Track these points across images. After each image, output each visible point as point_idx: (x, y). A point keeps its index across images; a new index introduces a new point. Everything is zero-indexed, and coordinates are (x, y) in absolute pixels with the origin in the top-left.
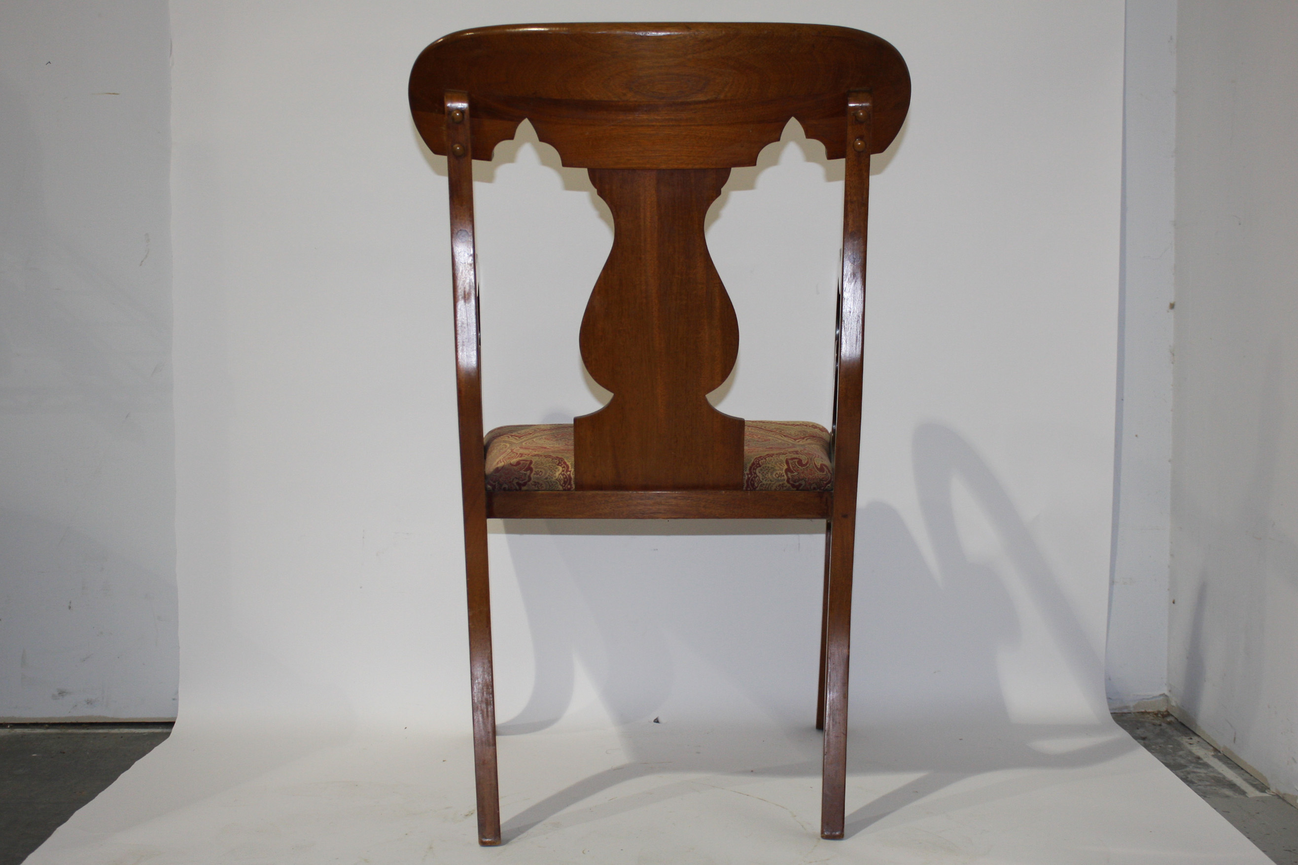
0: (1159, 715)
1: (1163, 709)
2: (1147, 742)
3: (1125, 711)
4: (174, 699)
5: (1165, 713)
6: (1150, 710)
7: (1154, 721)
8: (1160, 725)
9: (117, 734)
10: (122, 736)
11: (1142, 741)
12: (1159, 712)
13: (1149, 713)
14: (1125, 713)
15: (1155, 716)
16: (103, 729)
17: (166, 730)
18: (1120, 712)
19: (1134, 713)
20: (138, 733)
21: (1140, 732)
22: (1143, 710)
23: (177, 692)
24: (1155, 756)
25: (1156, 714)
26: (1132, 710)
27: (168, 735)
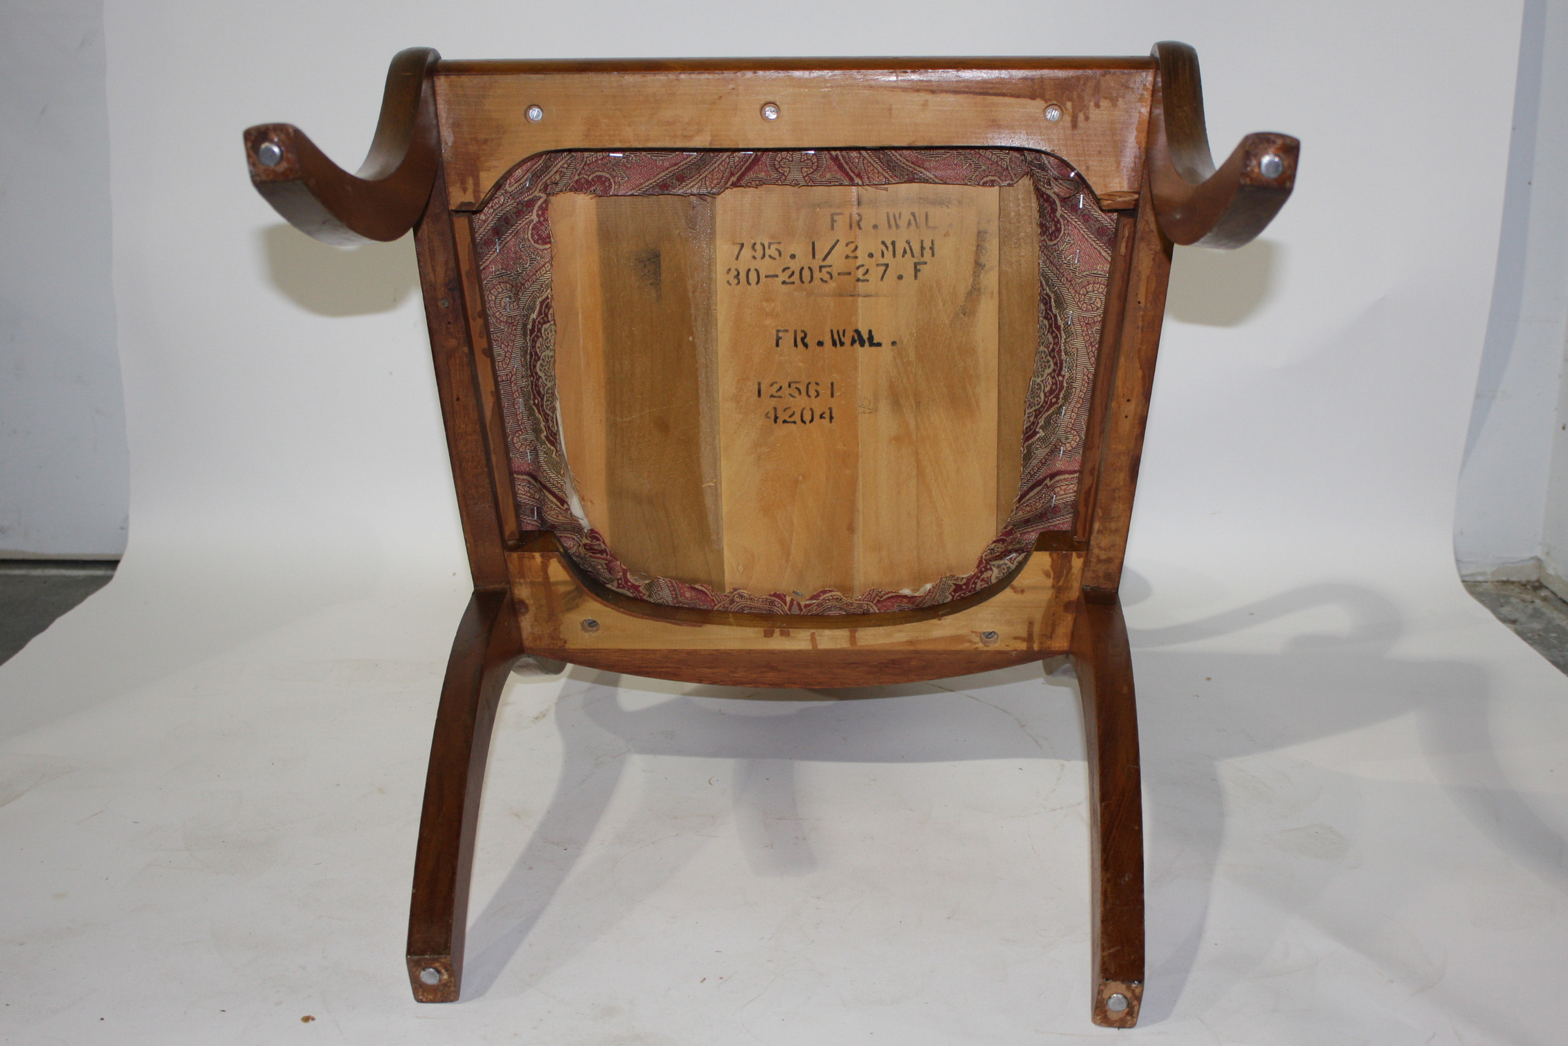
0: (1529, 587)
1: (1534, 578)
2: (1518, 627)
3: (1480, 578)
4: (122, 528)
5: (1537, 584)
6: (1514, 579)
7: (1521, 596)
8: (1533, 602)
9: (39, 577)
10: (45, 580)
11: (1512, 626)
12: (1528, 582)
13: (1513, 583)
14: (1479, 582)
15: (1522, 588)
16: (20, 568)
17: (109, 573)
18: (1472, 579)
19: (1492, 582)
20: (70, 577)
21: (1505, 610)
22: (1504, 579)
23: (126, 519)
24: (1535, 648)
25: (1524, 585)
26: (1489, 578)
27: (109, 578)
